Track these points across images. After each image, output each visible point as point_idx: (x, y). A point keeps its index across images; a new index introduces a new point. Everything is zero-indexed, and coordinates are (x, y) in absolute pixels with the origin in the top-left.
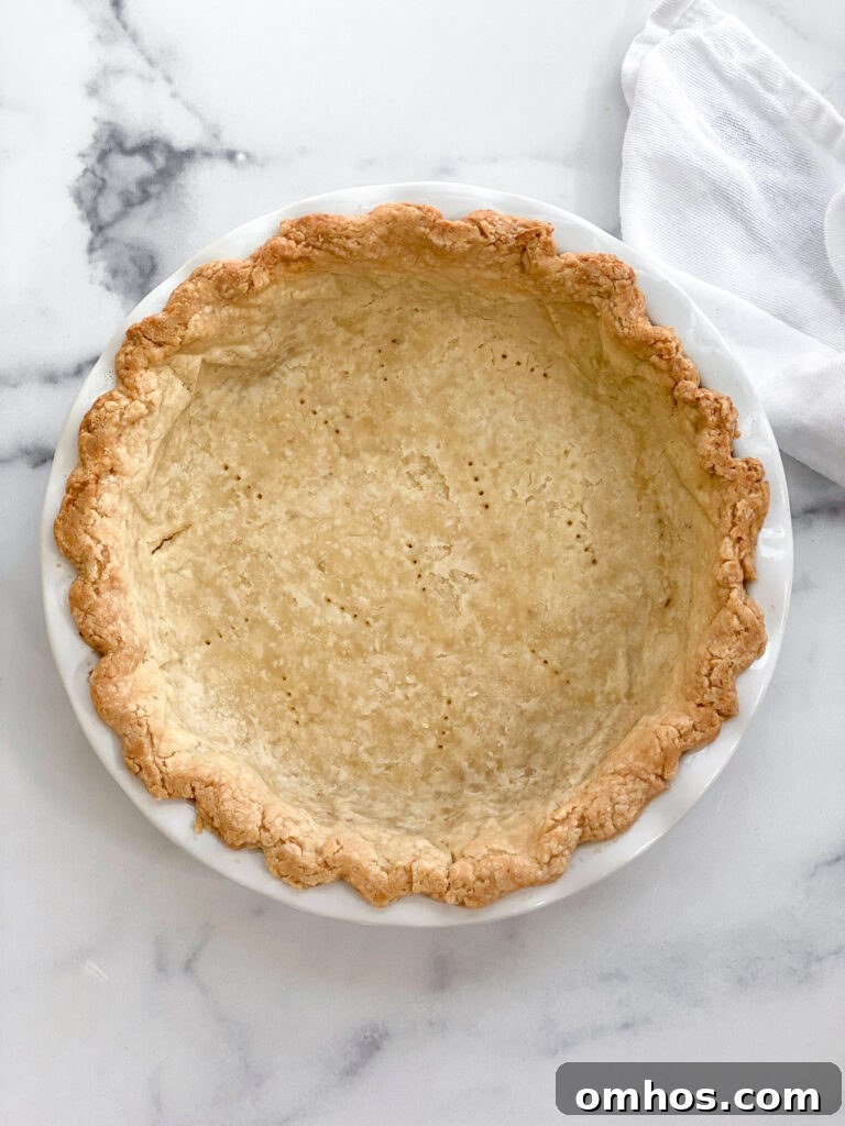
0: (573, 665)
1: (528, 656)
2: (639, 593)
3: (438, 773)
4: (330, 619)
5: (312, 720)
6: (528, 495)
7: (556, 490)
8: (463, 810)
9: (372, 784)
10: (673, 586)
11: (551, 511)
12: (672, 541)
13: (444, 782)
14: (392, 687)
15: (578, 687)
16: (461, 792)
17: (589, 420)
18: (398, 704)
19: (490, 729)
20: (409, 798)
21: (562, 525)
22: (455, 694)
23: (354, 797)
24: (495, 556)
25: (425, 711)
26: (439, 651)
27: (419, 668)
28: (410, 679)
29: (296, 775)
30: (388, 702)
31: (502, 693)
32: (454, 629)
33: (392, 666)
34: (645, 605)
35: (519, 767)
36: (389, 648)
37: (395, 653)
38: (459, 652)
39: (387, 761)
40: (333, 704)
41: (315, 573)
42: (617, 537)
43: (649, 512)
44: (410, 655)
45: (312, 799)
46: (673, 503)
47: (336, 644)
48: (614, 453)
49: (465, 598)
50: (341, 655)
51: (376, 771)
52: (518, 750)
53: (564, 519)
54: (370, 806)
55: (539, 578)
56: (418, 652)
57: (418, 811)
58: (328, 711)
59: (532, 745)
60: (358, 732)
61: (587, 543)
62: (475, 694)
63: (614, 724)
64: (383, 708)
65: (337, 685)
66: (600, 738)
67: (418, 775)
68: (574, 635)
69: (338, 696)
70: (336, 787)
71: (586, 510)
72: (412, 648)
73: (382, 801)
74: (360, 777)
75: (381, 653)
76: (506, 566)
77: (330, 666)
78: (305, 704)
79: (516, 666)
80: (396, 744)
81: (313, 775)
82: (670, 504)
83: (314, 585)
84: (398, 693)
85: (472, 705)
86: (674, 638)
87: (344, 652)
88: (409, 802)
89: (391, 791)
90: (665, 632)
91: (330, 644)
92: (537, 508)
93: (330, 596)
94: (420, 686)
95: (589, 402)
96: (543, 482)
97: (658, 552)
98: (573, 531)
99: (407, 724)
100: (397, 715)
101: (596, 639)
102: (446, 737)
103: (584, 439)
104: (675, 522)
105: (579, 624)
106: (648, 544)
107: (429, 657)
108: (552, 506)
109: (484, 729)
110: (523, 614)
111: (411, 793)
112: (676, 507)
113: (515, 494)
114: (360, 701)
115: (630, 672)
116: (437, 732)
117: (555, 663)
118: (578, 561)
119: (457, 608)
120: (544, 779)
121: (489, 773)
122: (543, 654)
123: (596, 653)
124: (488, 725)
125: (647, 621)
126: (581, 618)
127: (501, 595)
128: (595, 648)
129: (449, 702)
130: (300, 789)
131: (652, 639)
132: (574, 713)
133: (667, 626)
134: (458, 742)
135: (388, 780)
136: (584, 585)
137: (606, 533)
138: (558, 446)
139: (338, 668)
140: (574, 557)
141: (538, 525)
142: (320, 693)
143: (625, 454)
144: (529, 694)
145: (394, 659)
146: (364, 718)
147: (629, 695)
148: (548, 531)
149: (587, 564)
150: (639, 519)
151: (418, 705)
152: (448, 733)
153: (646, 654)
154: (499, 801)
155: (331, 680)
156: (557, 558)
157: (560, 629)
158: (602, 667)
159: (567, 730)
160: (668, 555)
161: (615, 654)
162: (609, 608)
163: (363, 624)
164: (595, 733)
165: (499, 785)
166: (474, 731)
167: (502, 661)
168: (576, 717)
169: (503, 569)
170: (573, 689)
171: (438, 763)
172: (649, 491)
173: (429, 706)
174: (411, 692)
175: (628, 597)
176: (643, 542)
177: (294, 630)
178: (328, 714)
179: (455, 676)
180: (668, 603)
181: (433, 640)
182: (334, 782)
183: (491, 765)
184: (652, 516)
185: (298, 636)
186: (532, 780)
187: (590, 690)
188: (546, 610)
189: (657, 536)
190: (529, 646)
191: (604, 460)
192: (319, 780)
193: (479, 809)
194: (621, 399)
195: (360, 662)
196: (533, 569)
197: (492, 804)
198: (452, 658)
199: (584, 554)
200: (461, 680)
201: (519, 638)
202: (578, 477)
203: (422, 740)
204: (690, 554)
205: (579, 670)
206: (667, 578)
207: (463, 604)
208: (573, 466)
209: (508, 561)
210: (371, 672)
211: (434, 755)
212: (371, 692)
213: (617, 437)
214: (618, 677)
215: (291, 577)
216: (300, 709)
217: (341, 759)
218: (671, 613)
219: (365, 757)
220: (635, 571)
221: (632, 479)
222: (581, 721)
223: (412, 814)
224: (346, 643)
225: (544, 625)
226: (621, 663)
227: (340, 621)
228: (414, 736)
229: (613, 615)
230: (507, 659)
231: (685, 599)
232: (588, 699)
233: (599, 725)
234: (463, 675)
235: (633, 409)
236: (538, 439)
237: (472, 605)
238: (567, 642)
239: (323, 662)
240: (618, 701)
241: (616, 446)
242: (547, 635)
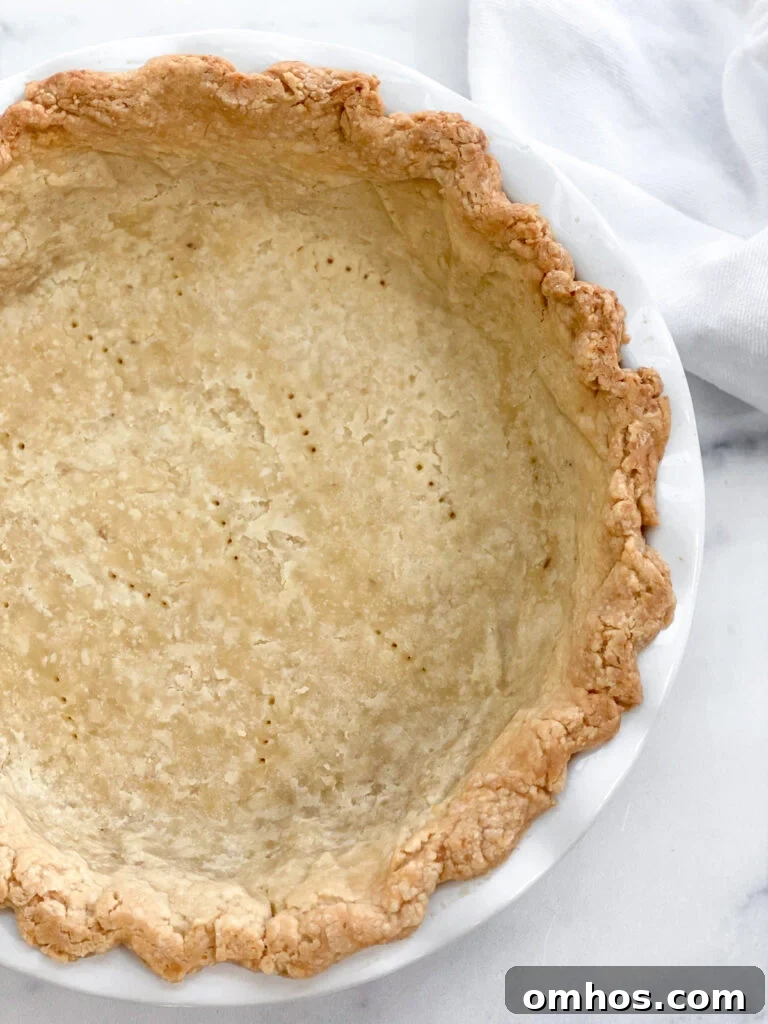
0: (431, 648)
1: (371, 639)
2: (511, 552)
3: (260, 795)
4: (115, 600)
5: (94, 733)
6: (365, 433)
7: (401, 425)
8: (291, 843)
9: (173, 812)
10: (553, 541)
11: (395, 453)
12: (549, 485)
13: (268, 806)
14: (197, 684)
15: (439, 676)
16: (289, 818)
17: (440, 337)
18: (203, 707)
19: (325, 735)
20: (223, 830)
21: (408, 469)
22: (278, 690)
23: (150, 831)
24: (326, 514)
25: (241, 714)
26: (256, 636)
27: (230, 659)
28: (220, 674)
29: (73, 806)
30: (193, 705)
31: (339, 688)
32: (275, 608)
33: (197, 657)
34: (519, 569)
35: (364, 782)
36: (193, 635)
37: (200, 640)
38: (282, 636)
39: (193, 782)
40: (121, 710)
41: (95, 542)
42: (480, 482)
43: (519, 449)
44: (220, 642)
45: (92, 837)
46: (549, 436)
47: (123, 632)
48: (472, 377)
49: (288, 567)
50: (129, 645)
51: (178, 795)
52: (363, 760)
53: (413, 462)
54: (170, 842)
55: (383, 538)
56: (230, 638)
57: (233, 847)
58: (116, 720)
59: (381, 753)
60: (154, 746)
61: (442, 492)
62: (304, 690)
63: (484, 722)
64: (186, 713)
65: (126, 685)
66: (467, 740)
67: (233, 798)
68: (429, 610)
69: (129, 701)
70: (126, 819)
71: (439, 448)
72: (223, 633)
73: (185, 835)
74: (158, 804)
75: (183, 641)
76: (339, 524)
77: (117, 662)
78: (85, 712)
79: (356, 653)
80: (204, 759)
81: (95, 805)
82: (545, 437)
83: (94, 558)
84: (206, 693)
85: (302, 705)
86: (557, 608)
87: (134, 642)
88: (221, 834)
89: (198, 821)
90: (544, 600)
91: (117, 632)
92: (377, 449)
93: (115, 570)
94: (233, 683)
95: (439, 314)
96: (383, 415)
97: (532, 500)
98: (423, 477)
99: (219, 732)
100: (204, 721)
101: (456, 614)
102: (269, 746)
103: (433, 361)
104: (552, 460)
105: (436, 596)
106: (520, 490)
107: (244, 645)
108: (396, 447)
109: (318, 736)
110: (364, 585)
111: (224, 823)
112: (553, 441)
113: (348, 433)
114: (157, 705)
115: (503, 653)
116: (257, 740)
117: (406, 646)
118: (432, 515)
119: (279, 579)
120: (396, 796)
121: (325, 792)
122: (392, 635)
123: (458, 631)
124: (323, 729)
125: (522, 589)
126: (437, 587)
127: (334, 561)
128: (458, 625)
129: (272, 702)
130: (78, 824)
131: (529, 610)
132: (433, 709)
133: (546, 593)
134: (285, 754)
135: (195, 806)
136: (441, 547)
137: (466, 478)
138: (401, 370)
139: (127, 662)
140: (427, 509)
141: (380, 470)
142: (104, 697)
143: (486, 377)
144: (373, 687)
145: (198, 649)
146: (162, 726)
147: (503, 684)
148: (392, 478)
149: (444, 518)
150: (507, 459)
151: (232, 707)
152: (271, 741)
153: (522, 630)
154: (338, 829)
155: (118, 679)
156: (403, 513)
157: (411, 602)
158: (467, 649)
159: (426, 732)
160: (545, 503)
161: (483, 632)
162: (473, 573)
163: (158, 605)
164: (460, 734)
165: (339, 808)
166: (305, 737)
167: (339, 647)
168: (435, 715)
169: (336, 528)
170: (429, 678)
171: (259, 782)
172: (518, 423)
173: (245, 708)
174: (222, 690)
175: (496, 558)
176: (514, 488)
177: (70, 616)
178: (115, 723)
179: (279, 668)
180: (547, 564)
181: (249, 622)
182: (123, 813)
183: (329, 781)
184: (522, 454)
185: (74, 623)
186: (380, 798)
187: (452, 679)
188: (393, 578)
189: (530, 479)
190: (372, 625)
191: (460, 386)
192: (104, 811)
193: (310, 841)
194: (478, 307)
195: (155, 655)
196: (374, 527)
197: (328, 834)
198: (274, 645)
199: (439, 505)
200: (286, 672)
201: (359, 615)
202: (429, 409)
203: (238, 752)
204: (572, 500)
205: (437, 655)
206: (546, 532)
207: (286, 575)
208: (421, 395)
209: (343, 518)
210: (170, 666)
211: (253, 772)
212: (171, 692)
213: (475, 356)
214: (488, 663)
215: (65, 549)
216: (79, 719)
217: (132, 783)
218: (552, 576)
219: (164, 777)
220: (503, 525)
221: (496, 410)
222: (442, 720)
223: (224, 851)
224: (136, 630)
225: (390, 598)
226: (491, 643)
227: (128, 603)
228: (228, 747)
229: (479, 582)
230: (344, 644)
231: (569, 557)
232: (449, 692)
233: (465, 723)
234: (289, 665)
235: (493, 320)
236: (377, 362)
237: (298, 575)
238: (421, 618)
239: (107, 656)
240: (488, 692)
241: (474, 369)
242: (394, 612)
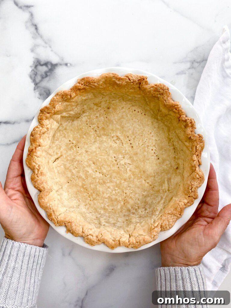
0: (155, 183)
1: (144, 182)
2: (170, 166)
3: (124, 210)
4: (97, 175)
5: (94, 199)
6: (142, 144)
7: (149, 142)
8: (131, 220)
9: (109, 213)
10: (178, 164)
11: (148, 147)
12: (177, 154)
13: (126, 212)
14: (112, 191)
15: (156, 188)
16: (130, 214)
17: (156, 125)
18: (114, 195)
19: (136, 199)
20: (118, 217)
21: (150, 150)
22: (127, 191)
23: (105, 217)
24: (135, 159)
25: (120, 196)
26: (123, 182)
27: (118, 186)
28: (116, 189)
29: (91, 213)
30: (112, 194)
31: (138, 191)
32: (126, 177)
33: (112, 186)
34: (171, 169)
35: (143, 208)
36: (111, 182)
37: (113, 183)
38: (127, 182)
39: (112, 208)
40: (99, 195)
41: (93, 165)
42: (164, 153)
43: (171, 146)
44: (116, 183)
45: (95, 219)
46: (178, 144)
47: (99, 181)
48: (162, 133)
49: (128, 169)
50: (100, 184)
51: (109, 210)
52: (143, 204)
53: (151, 149)
54: (109, 220)
55: (146, 163)
56: (118, 182)
57: (120, 221)
58: (98, 197)
59: (146, 203)
60: (105, 202)
61: (157, 154)
62: (132, 191)
63: (166, 198)
64: (110, 196)
65: (99, 191)
66: (162, 201)
67: (119, 211)
68: (154, 176)
69: (100, 194)
70: (100, 215)
71: (156, 147)
72: (117, 181)
73: (111, 218)
74: (106, 212)
75: (109, 183)
76: (137, 161)
77: (98, 187)
78: (92, 196)
79: (141, 184)
80: (114, 204)
81: (95, 212)
82: (177, 145)
83: (93, 168)
84: (114, 192)
85: (131, 194)
86: (179, 177)
87: (101, 183)
88: (118, 218)
89: (113, 215)
90: (177, 175)
91: (97, 181)
92: (144, 147)
93: (96, 170)
94: (119, 190)
95: (156, 120)
96: (145, 140)
97: (174, 156)
98: (153, 152)
99: (116, 199)
100: (114, 197)
101: (160, 177)
102: (126, 202)
103: (155, 130)
104: (178, 149)
105: (156, 174)
106: (171, 154)
107: (120, 183)
108: (148, 146)
109: (134, 200)
110: (142, 172)
111: (118, 216)
112: (178, 145)
113: (139, 144)
114: (105, 194)
115: (168, 184)
116: (123, 200)
117: (150, 183)
118: (155, 159)
119: (127, 171)
120: (150, 212)
121: (136, 210)
122: (147, 181)
123: (160, 180)
124: (135, 198)
125: (172, 172)
126: (156, 172)
127: (137, 168)
128: (160, 179)
129: (126, 193)
130: (92, 217)
131: (173, 177)
132: (155, 194)
133: (177, 174)
134: (129, 203)
135: (113, 212)
136: (157, 165)
137: (161, 152)
138: (149, 132)
139: (99, 187)
140: (153, 158)
141: (145, 151)
142: (96, 193)
143: (165, 132)
144: (144, 191)
145: (112, 184)
146: (106, 198)
147: (169, 190)
148: (147, 152)
149: (157, 159)
150: (169, 148)
151: (119, 195)
152: (126, 201)
153: (172, 180)
154: (139, 217)
155: (98, 190)
156: (149, 159)
157: (151, 175)
158: (161, 184)
159: (154, 199)
160: (177, 157)
161: (164, 180)
162: (163, 169)
163: (105, 176)
165: (139, 213)
166: (132, 200)
167: (138, 183)
168: (156, 195)
169: (137, 162)
170: (155, 189)
171: (124, 208)
172: (171, 141)
173: (121, 195)
174: (117, 192)
175: (167, 167)
176: (170, 154)
177: (89, 179)
178: (98, 198)
179: (127, 187)
180: (177, 168)
181: (121, 179)
182: (100, 214)
183: (137, 208)
184: (172, 147)
185: (90, 180)
186: (146, 212)
187: (159, 189)
188: (148, 171)
189: (174, 152)
190: (144, 179)
191: (160, 134)
192: (96, 214)
193: (134, 220)
194: (164, 119)
195: (104, 185)
196: (144, 161)
197: (137, 218)
198: (126, 183)
199: (156, 157)
200: (128, 188)
201: (141, 178)
202: (154, 139)
203: (120, 203)
204: (183, 157)
205: (156, 185)
206: (177, 162)
207: (128, 170)
208: (152, 136)
209: (138, 160)
210: (107, 187)
211: (123, 206)
212: (107, 192)
213: (163, 129)
214: (166, 186)
215: (87, 166)
216: (91, 197)
217: (101, 208)
218: (178, 171)
219: (107, 207)
220: (168, 160)
221: (167, 139)
222: (157, 196)
223: (119, 222)
224: (101, 181)
225: (147, 174)
226: (166, 182)
227: (99, 176)
228: (118, 202)
229: (164, 171)
230: (139, 183)
231: (182, 168)
232: (158, 191)
233: (162, 198)
234: (129, 187)
235: (167, 122)
236: (144, 130)
237: (130, 170)
238: (153, 178)
239: (96, 186)
240: (166, 192)
241: (163, 131)
242: (148, 177)
